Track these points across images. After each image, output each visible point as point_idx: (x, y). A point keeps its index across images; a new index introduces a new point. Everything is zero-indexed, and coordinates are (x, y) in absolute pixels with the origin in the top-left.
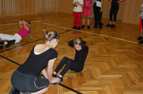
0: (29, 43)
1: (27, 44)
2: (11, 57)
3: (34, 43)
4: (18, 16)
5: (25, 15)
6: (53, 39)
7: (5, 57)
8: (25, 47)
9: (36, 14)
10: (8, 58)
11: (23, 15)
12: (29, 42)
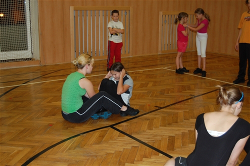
0: (161, 108)
1: (158, 109)
2: (137, 133)
3: (170, 109)
4: (129, 58)
5: (141, 56)
6: (235, 102)
7: (128, 133)
8: (156, 115)
9: (158, 55)
10: (132, 136)
11: (137, 55)
12: (162, 106)
